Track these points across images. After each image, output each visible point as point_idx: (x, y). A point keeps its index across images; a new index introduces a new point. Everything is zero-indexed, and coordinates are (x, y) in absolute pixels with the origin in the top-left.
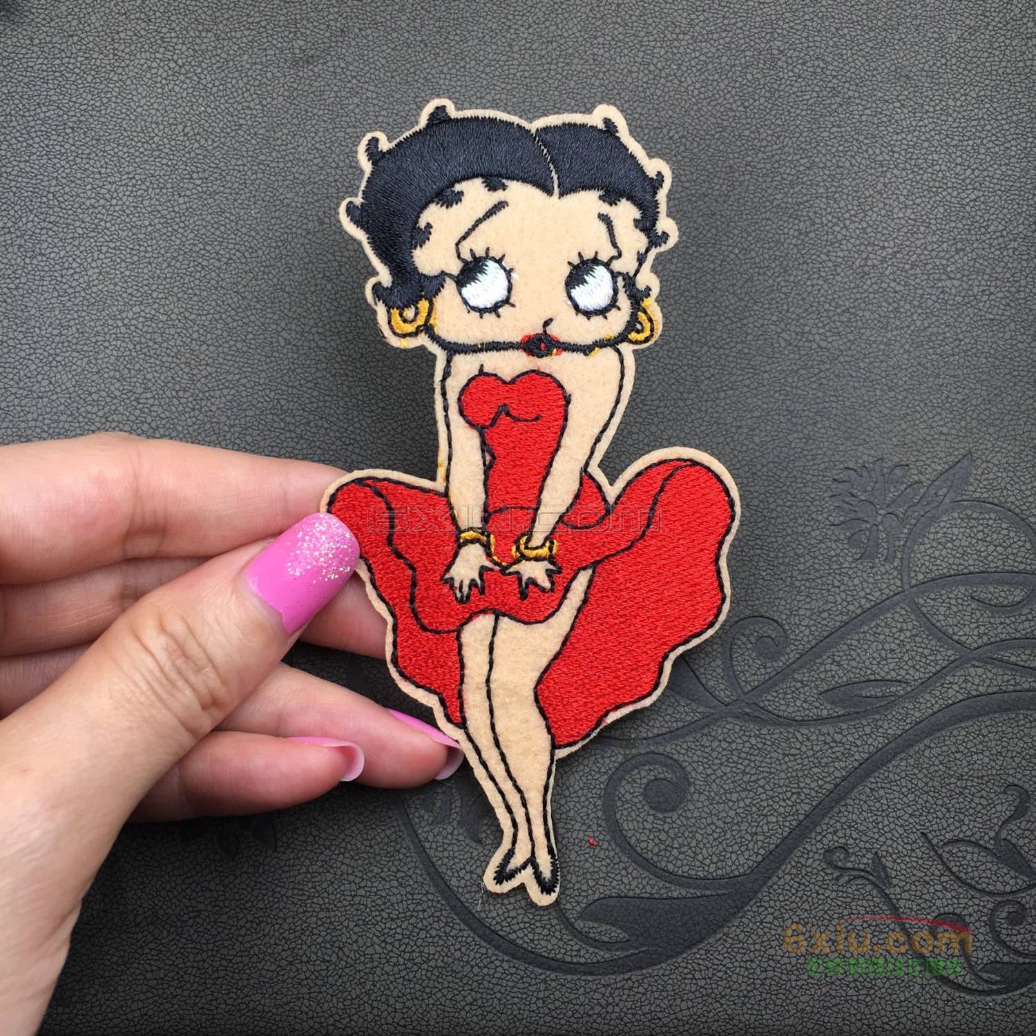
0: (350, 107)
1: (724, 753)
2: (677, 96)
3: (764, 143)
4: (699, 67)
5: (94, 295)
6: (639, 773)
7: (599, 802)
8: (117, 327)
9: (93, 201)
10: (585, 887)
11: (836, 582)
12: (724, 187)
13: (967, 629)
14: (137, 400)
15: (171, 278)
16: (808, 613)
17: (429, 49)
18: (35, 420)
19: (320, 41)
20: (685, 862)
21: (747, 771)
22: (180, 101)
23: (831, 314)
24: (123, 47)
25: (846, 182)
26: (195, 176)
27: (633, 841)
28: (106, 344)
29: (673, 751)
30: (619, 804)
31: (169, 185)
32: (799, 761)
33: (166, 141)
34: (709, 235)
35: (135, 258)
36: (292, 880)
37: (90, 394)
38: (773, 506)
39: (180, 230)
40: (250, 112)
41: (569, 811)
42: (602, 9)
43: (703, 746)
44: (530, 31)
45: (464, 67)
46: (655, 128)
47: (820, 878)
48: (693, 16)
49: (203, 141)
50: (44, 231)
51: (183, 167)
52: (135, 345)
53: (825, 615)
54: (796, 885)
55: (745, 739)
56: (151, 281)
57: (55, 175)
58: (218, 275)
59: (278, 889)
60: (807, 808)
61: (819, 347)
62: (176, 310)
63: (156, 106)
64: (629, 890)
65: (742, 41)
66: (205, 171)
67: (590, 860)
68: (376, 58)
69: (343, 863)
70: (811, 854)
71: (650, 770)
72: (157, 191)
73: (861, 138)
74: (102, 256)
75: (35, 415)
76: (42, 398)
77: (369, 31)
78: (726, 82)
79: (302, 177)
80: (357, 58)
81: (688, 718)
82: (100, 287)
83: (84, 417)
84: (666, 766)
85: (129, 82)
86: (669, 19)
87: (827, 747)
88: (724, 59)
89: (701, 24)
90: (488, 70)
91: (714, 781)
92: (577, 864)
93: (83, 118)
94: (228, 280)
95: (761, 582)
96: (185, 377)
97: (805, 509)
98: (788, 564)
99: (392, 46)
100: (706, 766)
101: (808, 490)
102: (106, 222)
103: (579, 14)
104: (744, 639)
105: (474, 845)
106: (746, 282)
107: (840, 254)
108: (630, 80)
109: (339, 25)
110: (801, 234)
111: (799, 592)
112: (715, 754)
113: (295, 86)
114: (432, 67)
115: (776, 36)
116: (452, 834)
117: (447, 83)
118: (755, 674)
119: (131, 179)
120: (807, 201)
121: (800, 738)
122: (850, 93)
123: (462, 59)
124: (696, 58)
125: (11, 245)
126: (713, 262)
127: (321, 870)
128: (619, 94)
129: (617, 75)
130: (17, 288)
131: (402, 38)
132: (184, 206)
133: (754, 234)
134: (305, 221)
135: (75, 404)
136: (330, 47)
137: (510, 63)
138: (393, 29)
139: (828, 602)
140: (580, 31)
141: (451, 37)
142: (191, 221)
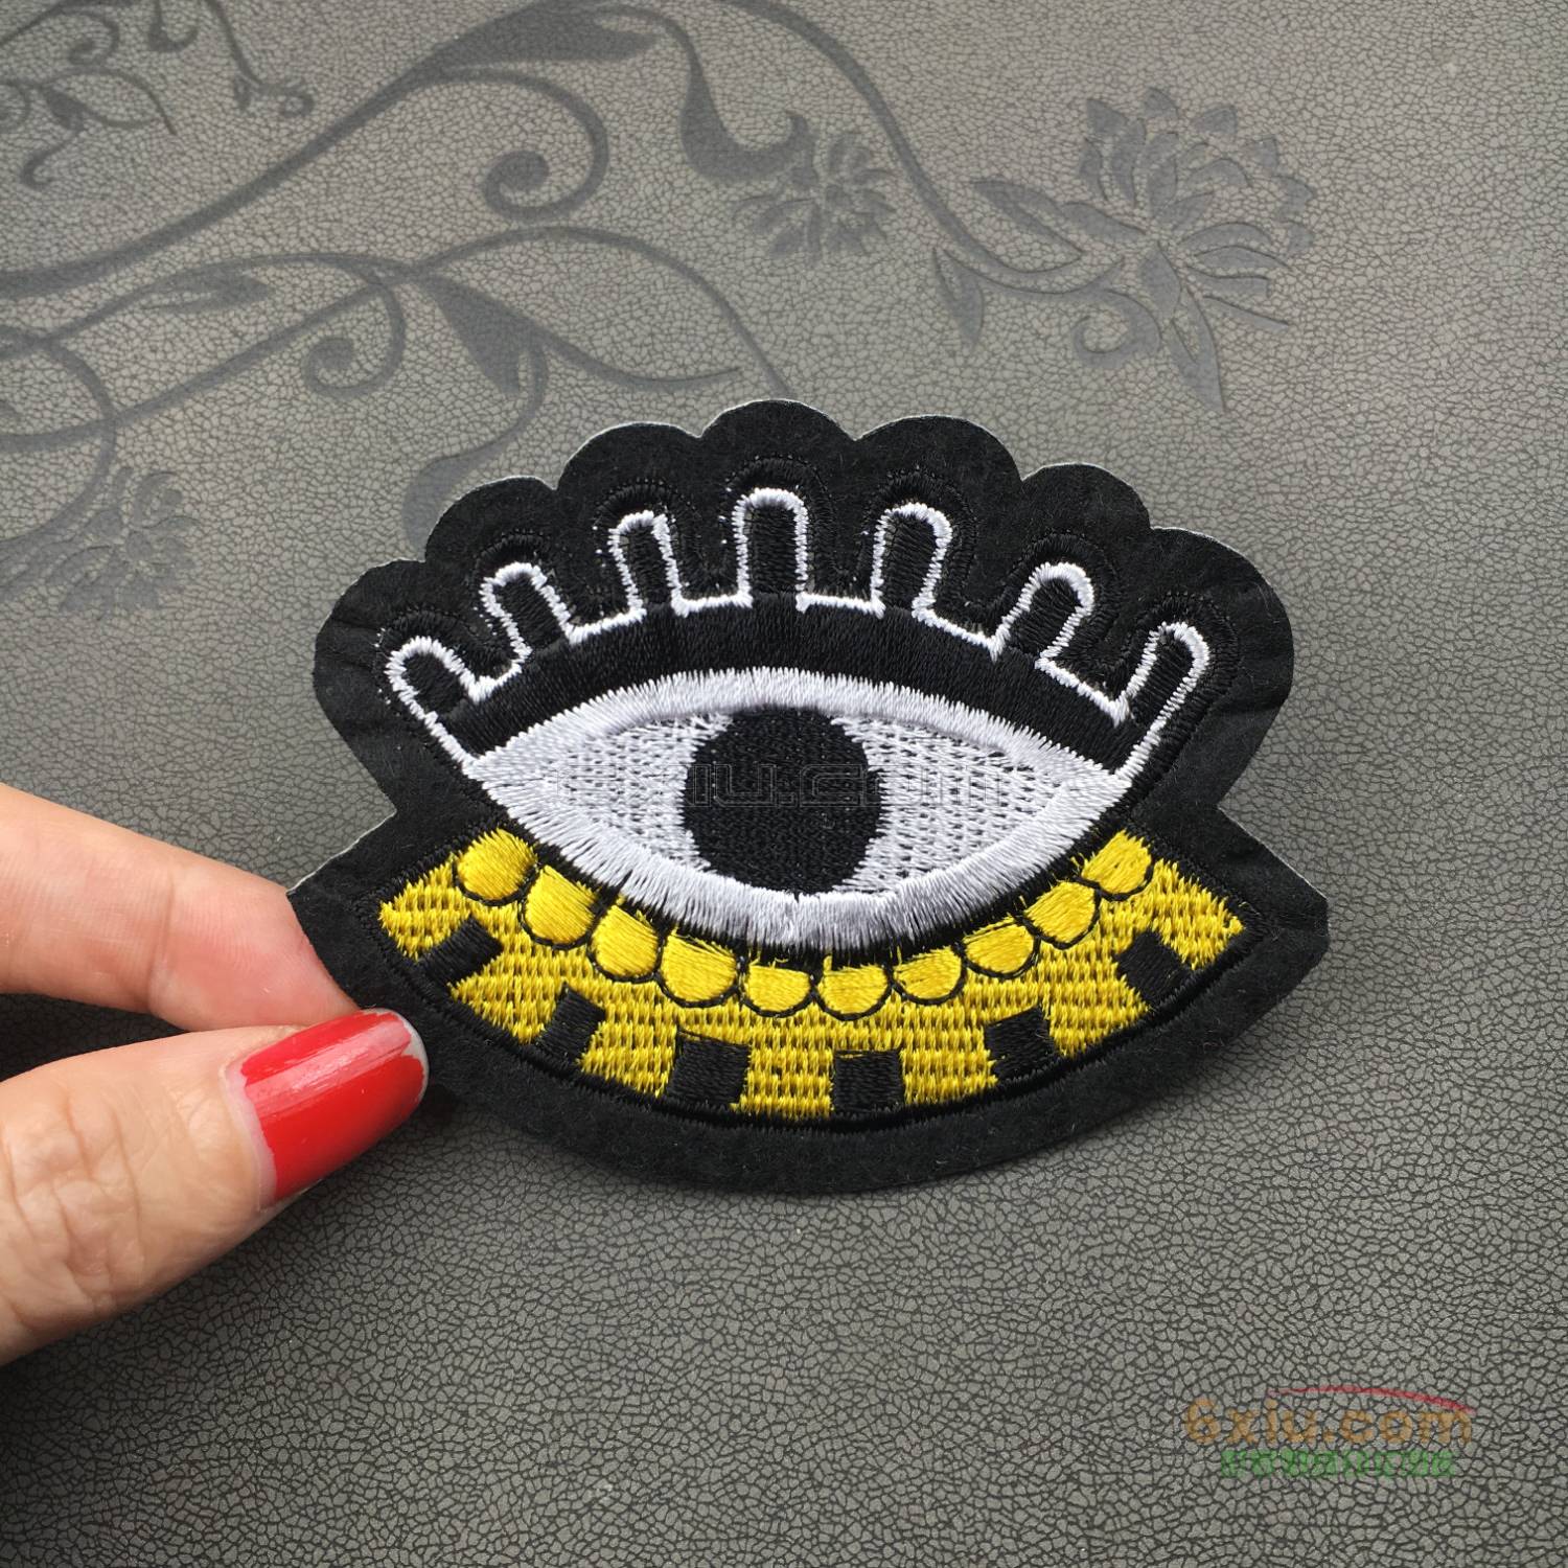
0: (973, 1334)
1: (424, 223)
2: (314, 1317)
4: (261, 1381)
5: (1469, 950)
6: (551, 198)
8: (1416, 887)
9: (1492, 1146)
11: (213, 445)
13: (39, 377)
14: (1365, 752)
15: (1321, 981)
16: (264, 402)
17: (803, 1467)
18: (1549, 717)
19: (1037, 1499)
20: (503, 99)
21: (396, 202)
22: (1333, 1367)
24: (1470, 1508)
26: (1288, 1194)
27: (572, 120)
28: (1433, 855)
29: (497, 223)
30: (585, 162)
31: (1340, 1175)
32: (320, 214)
33: (1354, 1274)
35: (1394, 1022)
36: (1062, 69)
37: (1453, 763)
38: (287, 555)
40: (1183, 1335)
41: (658, 153)
42: (434, 1539)
43: (453, 230)
44: (589, 1495)
45: (732, 1416)
47: (324, 85)
48: (250, 1504)
49: (1277, 1272)
51: (1312, 1214)
52: (1379, 852)
53: (240, 399)
54: (358, 77)
55: (391, 240)
59: (1082, 58)
63: (1383, 1359)
64: (586, 68)
67: (635, 99)
68: (916, 1452)
70: (330, 109)
71: (533, 201)
72: (1362, 1164)
74: (1461, 1028)
75: (1551, 725)
76: (1542, 758)
77: (931, 1519)
78: (214, 1343)
79: (1070, 1182)
80: (958, 1453)
81: (468, 263)
82: (1457, 966)
83: (1459, 721)
86: (301, 1501)
87: (277, 231)
88: (207, 1396)
89: (239, 1483)
90: (684, 1407)
91: (445, 190)
93: (1539, 1335)
95: (327, 446)
96: (1278, 792)
97: (236, 551)
99: (882, 1480)
100: (454, 207)
103: (483, 1529)
104: (368, 367)
108: (402, 1363)
109: (996, 1540)
111: (272, 431)
112: (439, 221)
113: (1088, 1393)
114: (800, 1421)
116: (829, 124)
117: (771, 1383)
118: (361, 320)
119: (1419, 1192)
121: (313, 241)
123: (736, 1436)
124: (262, 1404)
127: (1020, 81)
128: (428, 1331)
129: (424, 1377)
131: (860, 1496)
132: (1306, 1128)
135: (1480, 744)
136: (1014, 1485)
137: (638, 1420)
138: (878, 1520)
139: (233, 417)
140: (487, 1486)
141: (755, 1491)
142: (1288, 1096)
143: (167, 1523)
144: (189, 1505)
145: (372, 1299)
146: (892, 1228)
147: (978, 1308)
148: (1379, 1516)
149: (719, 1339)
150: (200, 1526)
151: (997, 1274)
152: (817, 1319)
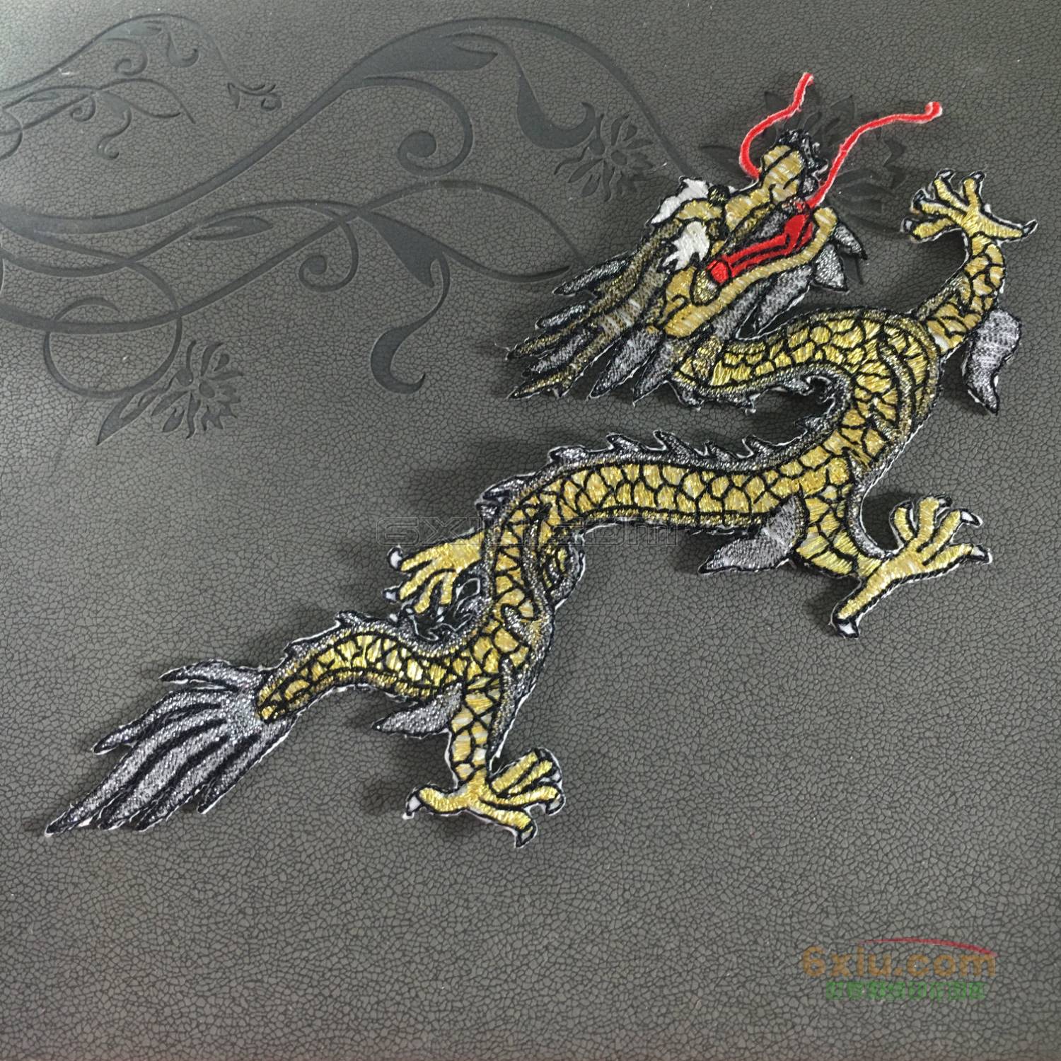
4: (343, 890)
6: (441, 161)
11: (246, 324)
13: (128, 284)
16: (275, 296)
19: (805, 924)
20: (403, 97)
21: (344, 166)
22: (967, 838)
27: (449, 110)
30: (459, 138)
32: (296, 175)
35: (987, 639)
36: (749, 73)
38: (300, 392)
41: (505, 131)
42: (456, 973)
43: (382, 184)
44: (545, 942)
48: (345, 961)
54: (309, 83)
59: (760, 66)
64: (453, 75)
65: (288, 926)
67: (486, 96)
69: (705, 86)
70: (293, 105)
71: (431, 163)
77: (745, 940)
78: (311, 871)
86: (375, 957)
88: (311, 901)
89: (336, 950)
91: (374, 157)
92: (498, 93)
95: (318, 323)
97: (269, 390)
98: (290, 339)
100: (381, 169)
103: (485, 965)
109: (783, 949)
112: (372, 177)
115: (246, 934)
118: (330, 243)
121: (293, 192)
127: (724, 81)
128: (439, 855)
131: (703, 930)
136: (791, 917)
137: (569, 897)
138: (715, 943)
139: (256, 306)
140: (484, 941)
141: (642, 932)
142: (930, 686)
143: (296, 977)
144: (308, 966)
145: (403, 838)
146: (707, 775)
147: (761, 819)
148: (1000, 919)
149: (612, 848)
150: (316, 976)
151: (771, 799)
152: (668, 831)
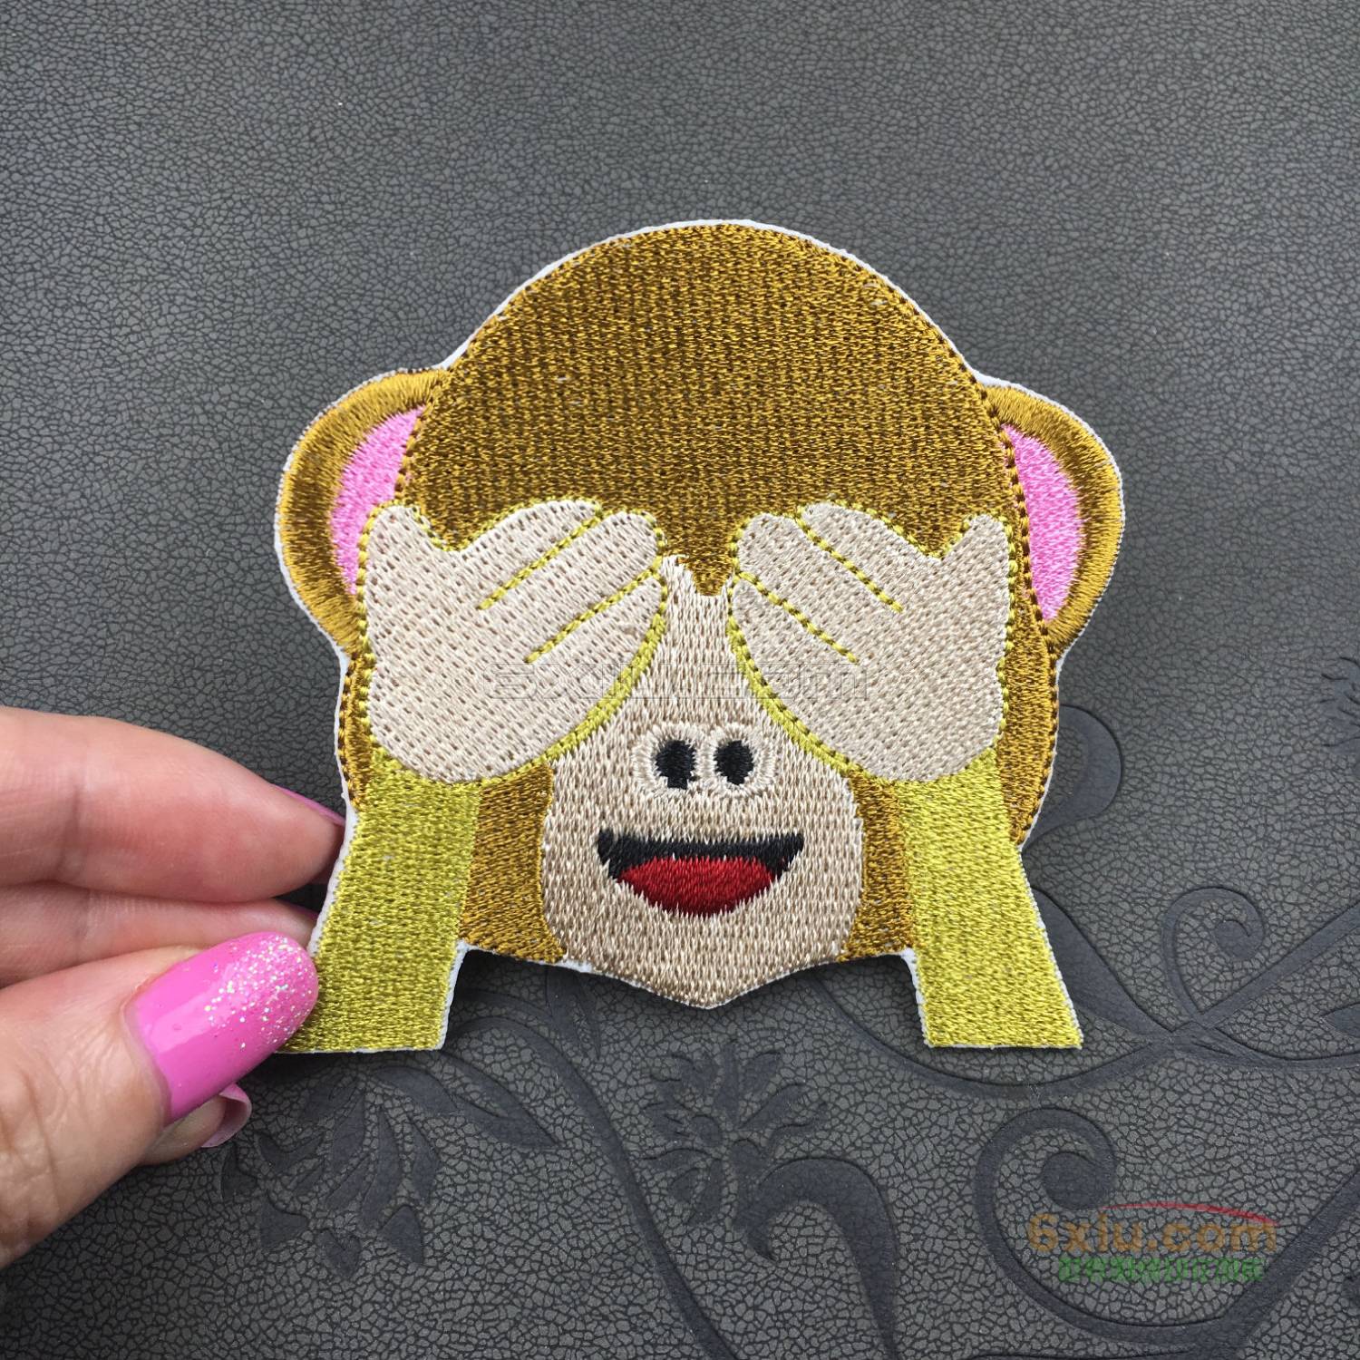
0: (565, 110)
1: (1172, 1110)
3: (1189, 180)
6: (1032, 1141)
7: (968, 1190)
8: (194, 415)
9: (165, 229)
10: (946, 1337)
11: (1337, 835)
12: (1131, 240)
14: (220, 526)
15: (281, 345)
18: (56, 553)
20: (1115, 1295)
21: (1211, 1141)
23: (1304, 426)
25: (1314, 239)
27: (1026, 1257)
29: (1088, 1106)
30: (1001, 1192)
31: (284, 211)
32: (1296, 1126)
34: (1111, 307)
36: (449, 1316)
38: (1229, 715)
39: (300, 277)
41: (916, 1205)
43: (1136, 1098)
45: (737, 60)
46: (1024, 155)
47: (1338, 1324)
50: (87, 270)
52: (220, 443)
54: (1300, 1337)
55: (1206, 1087)
56: (251, 349)
57: (109, 189)
58: (356, 344)
59: (425, 1332)
60: (1313, 1204)
61: (1288, 474)
62: (287, 393)
64: (1021, 1343)
66: (340, 192)
67: (955, 1289)
69: (535, 1289)
70: (1323, 1283)
71: (1051, 1137)
72: (266, 218)
73: (1332, 178)
75: (55, 545)
76: (68, 518)
79: (489, 206)
81: (1110, 1051)
84: (1077, 1130)
85: (229, 63)
87: (1339, 1103)
90: (772, 65)
91: (1157, 1156)
92: (933, 1296)
93: (156, 111)
94: (370, 351)
95: (1217, 832)
97: (1281, 720)
98: (1258, 806)
99: (628, 27)
100: (1143, 1131)
101: (1284, 691)
102: (184, 260)
104: (1194, 923)
105: (760, 1259)
106: (1171, 376)
107: (1312, 340)
108: (983, 85)
110: (1250, 309)
111: (1279, 850)
112: (1156, 1113)
116: (722, 1240)
117: (711, 80)
118: (1216, 980)
120: (1258, 263)
121: (1295, 1087)
122: (1312, 117)
123: (734, 49)
125: (35, 288)
126: (1118, 346)
127: (499, 1299)
128: (967, 105)
129: (965, 78)
130: (39, 352)
132: (306, 242)
133: (1179, 308)
134: (493, 269)
135: (121, 530)
136: (535, 26)
137: (805, 57)
147: (560, 127)
